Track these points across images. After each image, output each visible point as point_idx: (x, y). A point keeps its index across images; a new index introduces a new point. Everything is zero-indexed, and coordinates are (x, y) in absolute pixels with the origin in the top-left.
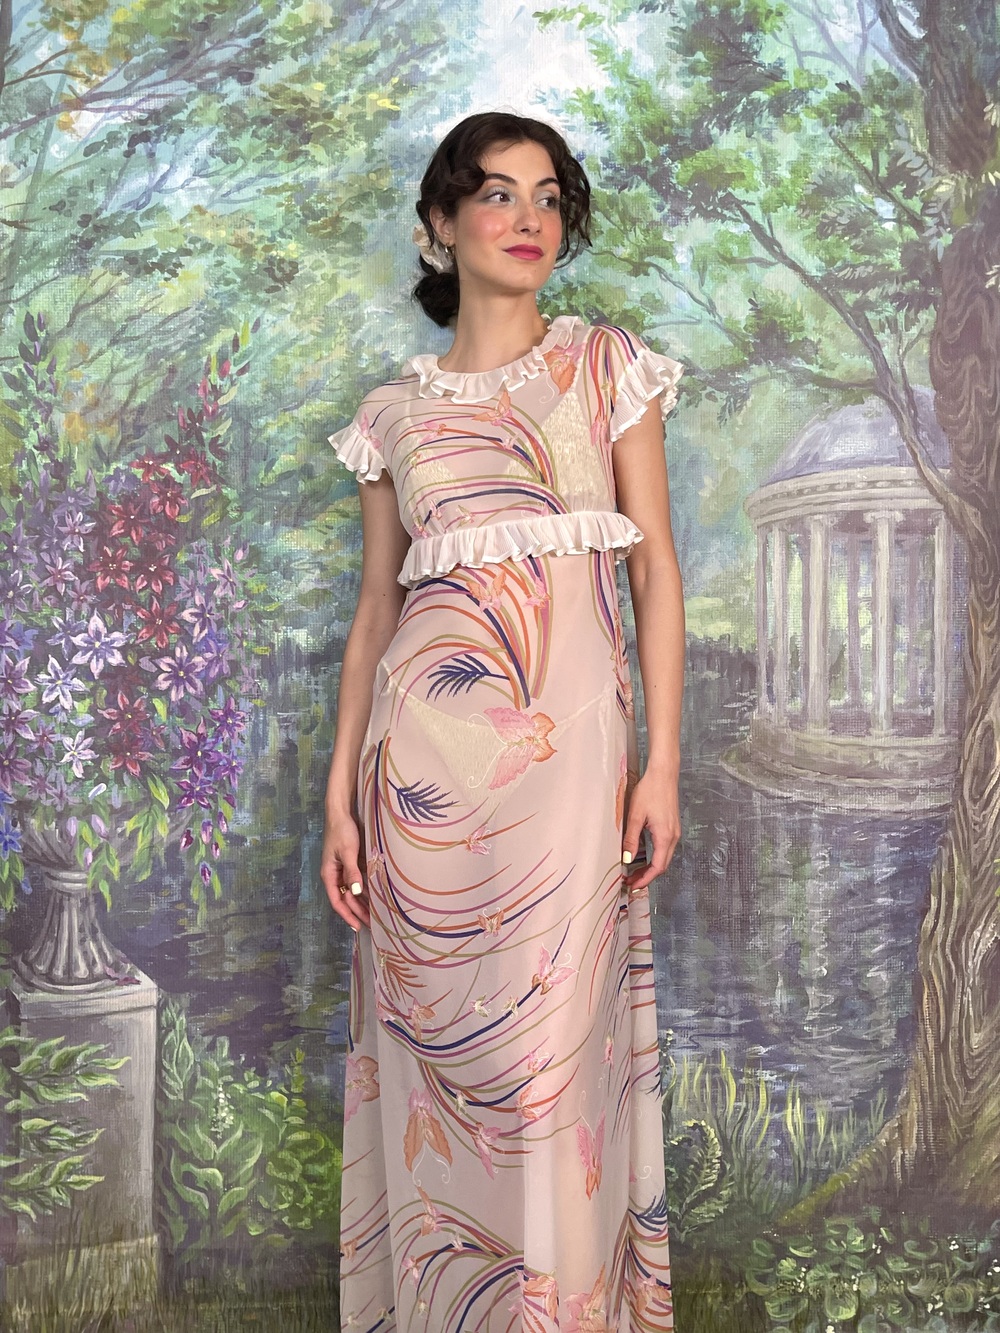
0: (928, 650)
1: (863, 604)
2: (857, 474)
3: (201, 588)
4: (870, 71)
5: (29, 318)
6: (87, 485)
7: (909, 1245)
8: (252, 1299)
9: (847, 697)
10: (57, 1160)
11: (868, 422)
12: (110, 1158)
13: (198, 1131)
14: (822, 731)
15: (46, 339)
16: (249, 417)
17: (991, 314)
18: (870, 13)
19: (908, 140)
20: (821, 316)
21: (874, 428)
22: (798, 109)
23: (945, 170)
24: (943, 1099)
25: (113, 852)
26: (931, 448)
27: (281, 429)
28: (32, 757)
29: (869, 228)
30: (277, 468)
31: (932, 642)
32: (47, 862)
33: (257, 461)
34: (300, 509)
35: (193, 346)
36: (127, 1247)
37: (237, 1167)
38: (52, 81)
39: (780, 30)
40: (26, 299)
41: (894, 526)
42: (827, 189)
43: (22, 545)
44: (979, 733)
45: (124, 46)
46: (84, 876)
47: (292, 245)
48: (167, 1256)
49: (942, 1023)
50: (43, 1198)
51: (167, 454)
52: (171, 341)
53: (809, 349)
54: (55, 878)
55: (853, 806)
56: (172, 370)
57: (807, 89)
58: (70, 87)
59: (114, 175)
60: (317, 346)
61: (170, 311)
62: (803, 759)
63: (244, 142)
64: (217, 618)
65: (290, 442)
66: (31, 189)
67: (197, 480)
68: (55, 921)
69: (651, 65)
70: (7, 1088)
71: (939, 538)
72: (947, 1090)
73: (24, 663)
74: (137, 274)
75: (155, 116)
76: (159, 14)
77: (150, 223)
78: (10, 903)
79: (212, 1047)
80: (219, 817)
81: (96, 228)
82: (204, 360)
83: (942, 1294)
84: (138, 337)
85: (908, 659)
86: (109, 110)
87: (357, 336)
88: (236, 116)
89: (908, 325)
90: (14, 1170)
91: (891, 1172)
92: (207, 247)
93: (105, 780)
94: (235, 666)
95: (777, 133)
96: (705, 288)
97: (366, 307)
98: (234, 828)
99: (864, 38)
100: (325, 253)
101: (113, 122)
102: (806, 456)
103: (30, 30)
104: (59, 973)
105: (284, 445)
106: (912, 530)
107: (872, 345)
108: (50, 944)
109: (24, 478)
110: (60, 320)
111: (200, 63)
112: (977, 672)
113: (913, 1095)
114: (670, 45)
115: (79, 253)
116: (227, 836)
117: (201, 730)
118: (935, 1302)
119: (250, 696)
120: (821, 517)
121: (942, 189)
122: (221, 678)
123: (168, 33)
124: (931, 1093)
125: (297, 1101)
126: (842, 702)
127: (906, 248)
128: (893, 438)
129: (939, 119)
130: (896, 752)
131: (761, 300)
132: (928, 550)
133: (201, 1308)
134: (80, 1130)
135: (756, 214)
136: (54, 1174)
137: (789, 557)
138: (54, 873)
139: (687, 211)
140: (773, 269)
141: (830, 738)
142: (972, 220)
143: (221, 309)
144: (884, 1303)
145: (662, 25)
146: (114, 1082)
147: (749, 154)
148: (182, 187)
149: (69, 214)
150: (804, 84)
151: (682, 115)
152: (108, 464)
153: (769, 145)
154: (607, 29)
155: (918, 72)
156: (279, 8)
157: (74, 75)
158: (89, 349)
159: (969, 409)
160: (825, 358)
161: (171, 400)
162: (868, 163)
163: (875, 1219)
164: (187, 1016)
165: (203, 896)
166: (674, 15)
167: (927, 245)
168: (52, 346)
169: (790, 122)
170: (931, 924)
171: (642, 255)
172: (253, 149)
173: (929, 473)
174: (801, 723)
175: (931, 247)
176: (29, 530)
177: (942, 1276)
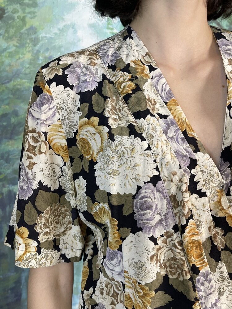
60: (17, 52)
65: (6, 99)
87: (37, 48)
97: (40, 34)
100: (19, 5)
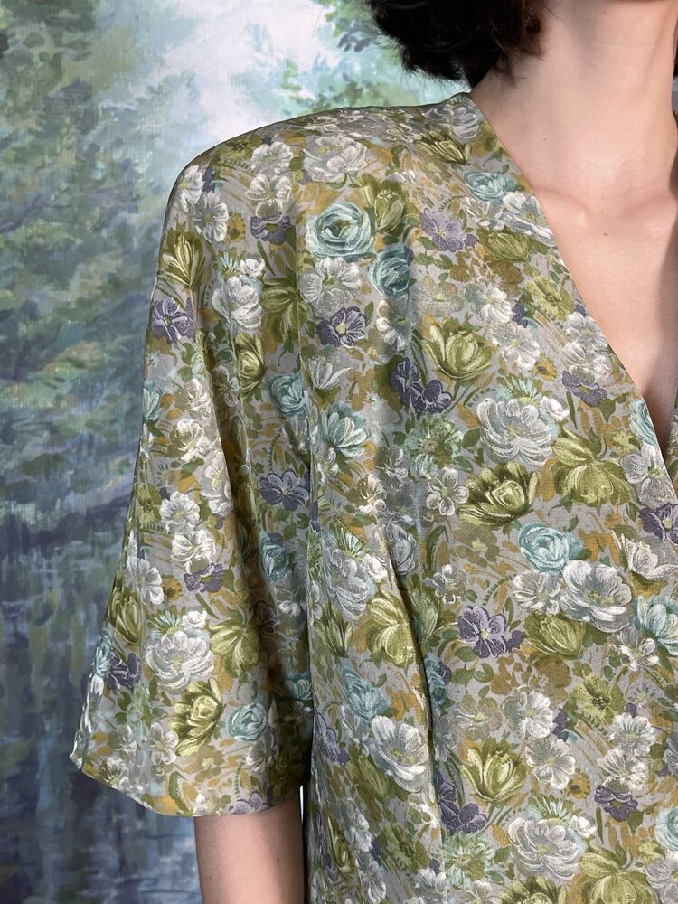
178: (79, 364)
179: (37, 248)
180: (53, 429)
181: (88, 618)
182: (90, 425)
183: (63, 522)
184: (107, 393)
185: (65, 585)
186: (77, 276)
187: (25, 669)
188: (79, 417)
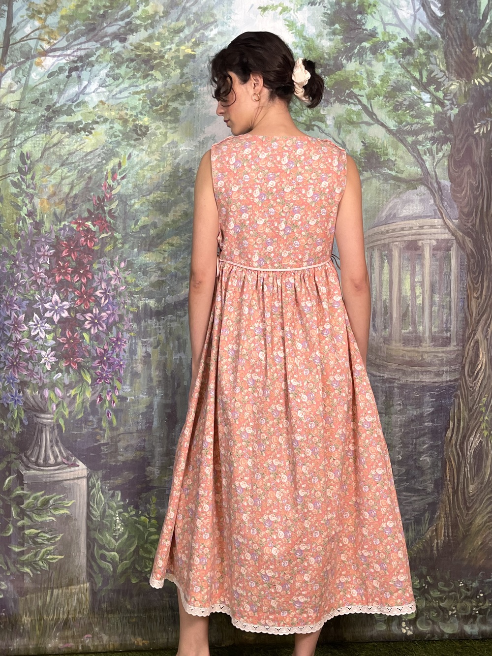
0: (448, 306)
1: (418, 285)
2: (414, 222)
3: (105, 281)
4: (417, 32)
5: (22, 154)
6: (50, 233)
7: (440, 585)
8: (134, 612)
9: (410, 328)
10: (42, 548)
11: (419, 198)
12: (66, 547)
13: (107, 535)
14: (398, 344)
15: (30, 164)
16: (127, 200)
17: (477, 146)
18: (418, 5)
19: (437, 64)
20: (396, 148)
21: (422, 201)
22: (384, 51)
23: (455, 79)
24: (456, 516)
25: (65, 405)
26: (449, 210)
27: (141, 205)
28: (27, 361)
29: (419, 106)
30: (140, 223)
31: (450, 302)
32: (35, 409)
33: (131, 220)
34: (151, 242)
35: (100, 167)
36: (75, 589)
37: (125, 552)
38: (32, 43)
39: (375, 13)
40: (21, 145)
41: (432, 247)
42: (398, 89)
43: (21, 262)
44: (472, 344)
45: (66, 25)
46: (52, 416)
47: (146, 119)
48: (94, 593)
49: (455, 481)
50: (36, 566)
51: (88, 217)
52: (89, 164)
53: (390, 164)
54: (38, 417)
55: (414, 380)
56: (90, 178)
57: (388, 41)
58: (41, 46)
59: (62, 87)
60: (158, 166)
61: (89, 150)
62: (389, 358)
63: (122, 70)
64: (113, 295)
65: (146, 211)
66: (23, 94)
67: (102, 230)
68: (39, 437)
69: (314, 31)
70: (18, 515)
71: (453, 253)
72: (458, 512)
73: (22, 317)
74: (73, 133)
75: (80, 58)
76: (82, 11)
77: (79, 109)
78: (18, 429)
79: (113, 496)
80: (114, 388)
81: (54, 112)
82: (105, 173)
83: (456, 607)
84: (74, 163)
85: (439, 310)
86: (59, 56)
87: (177, 161)
88: (119, 58)
89: (438, 151)
90: (22, 553)
91: (432, 550)
92: (106, 120)
93: (61, 371)
94: (121, 317)
95: (374, 62)
96: (340, 136)
97: (181, 147)
98: (121, 393)
99: (415, 17)
100: (161, 122)
101: (61, 62)
102: (390, 214)
103: (22, 19)
104: (41, 461)
105: (143, 213)
106: (441, 249)
107: (420, 161)
108: (36, 448)
109: (21, 230)
110: (37, 155)
111: (101, 33)
112: (471, 316)
113: (442, 515)
114: (323, 21)
115: (46, 123)
116: (119, 397)
117: (106, 347)
118: (452, 610)
119: (128, 331)
120: (397, 243)
121: (453, 87)
122: (115, 323)
123: (86, 20)
124: (451, 513)
125: (153, 521)
126: (408, 331)
127: (436, 115)
128: (432, 205)
129: (451, 54)
130: (434, 354)
131: (367, 141)
132: (448, 258)
133: (110, 616)
134: (52, 535)
135: (364, 100)
136: (41, 555)
137: (382, 262)
138: (38, 415)
139: (332, 100)
140: (372, 126)
141: (403, 348)
142: (467, 101)
143: (113, 149)
144: (429, 611)
145: (318, 12)
146: (68, 512)
147: (361, 73)
148: (94, 92)
149: (41, 105)
150: (386, 39)
151: (328, 54)
152: (60, 222)
153: (370, 68)
154: (293, 14)
155: (440, 32)
156: (138, 7)
157: (43, 40)
158: (50, 169)
159: (467, 191)
160: (398, 168)
161: (90, 192)
162: (417, 75)
163: (425, 573)
164: (101, 481)
165: (108, 425)
166: (325, 7)
167: (446, 114)
168: (33, 168)
169: (380, 57)
170: (450, 435)
171: (310, 121)
172: (127, 73)
173: (448, 222)
174: (389, 341)
175: (448, 115)
176: (23, 254)
177: (456, 598)
178: (172, 245)
179: (158, 201)
180: (162, 270)
181: (174, 347)
182: (176, 268)
183: (165, 307)
184: (182, 256)
185: (165, 333)
186: (172, 212)
187: (149, 368)
188: (171, 265)
